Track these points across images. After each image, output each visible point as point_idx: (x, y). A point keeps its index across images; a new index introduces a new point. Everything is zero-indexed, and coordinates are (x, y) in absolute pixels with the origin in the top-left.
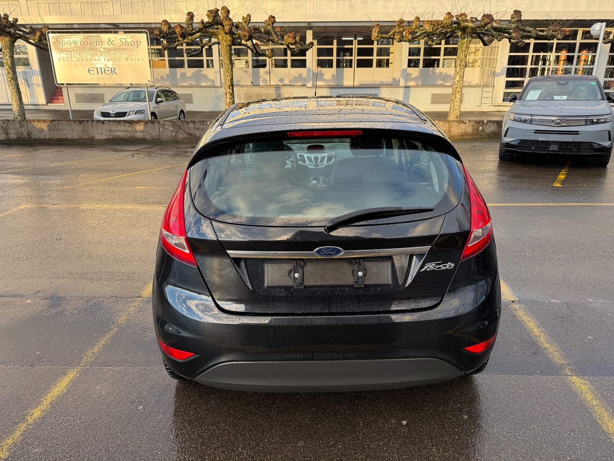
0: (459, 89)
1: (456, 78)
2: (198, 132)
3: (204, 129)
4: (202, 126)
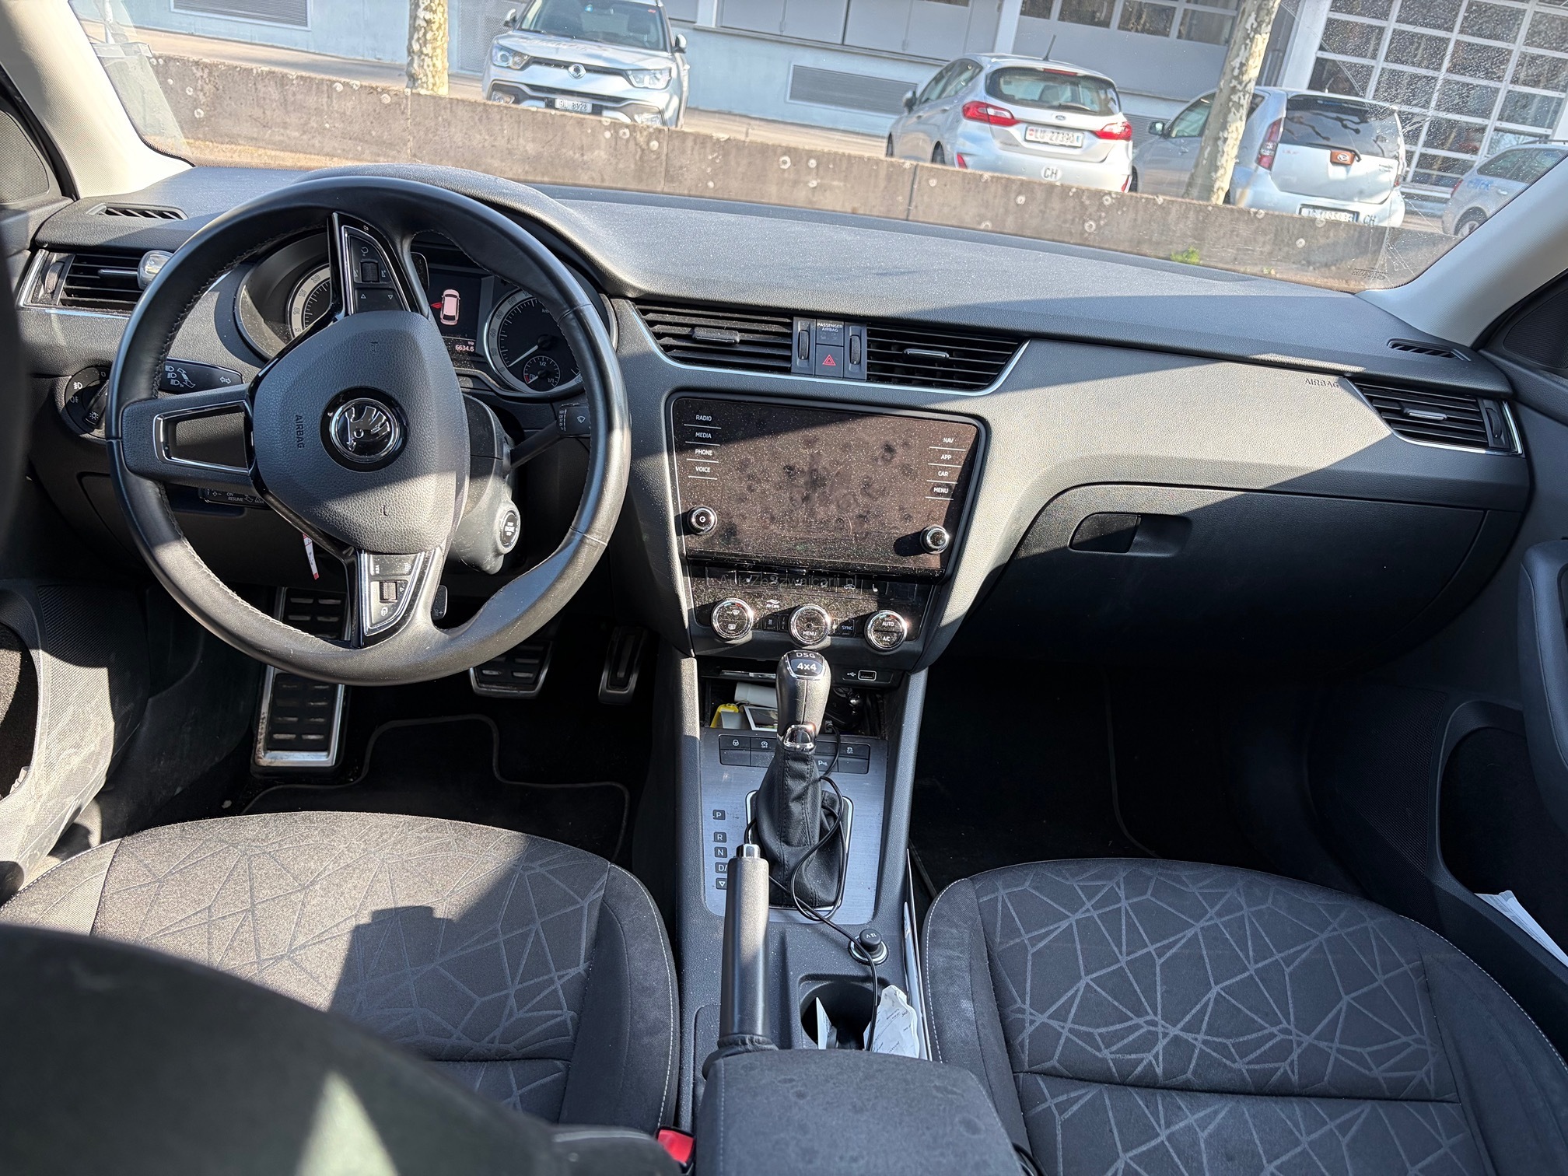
0: (1241, 94)
1: (1238, 55)
2: (293, 119)
3: (318, 111)
4: (311, 101)
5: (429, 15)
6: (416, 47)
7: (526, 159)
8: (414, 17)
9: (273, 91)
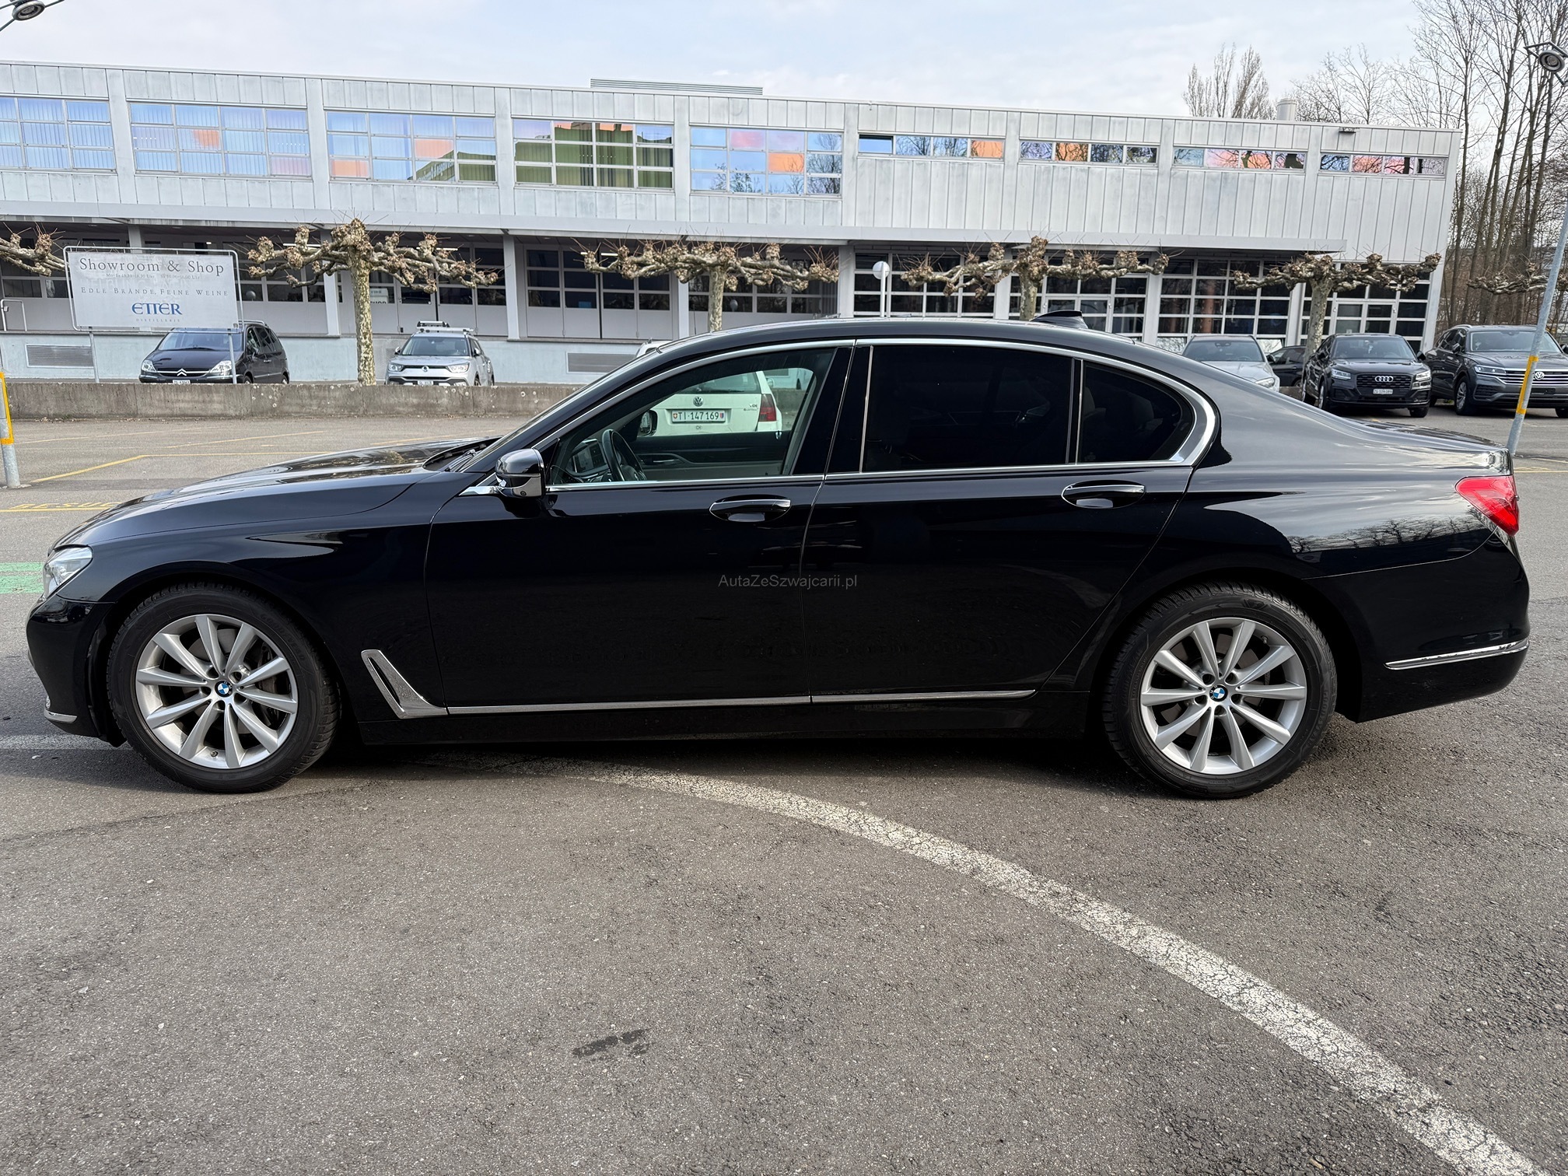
2: (314, 402)
3: (325, 398)
4: (321, 394)
5: (366, 355)
6: (362, 368)
7: (413, 406)
8: (359, 357)
9: (305, 392)
